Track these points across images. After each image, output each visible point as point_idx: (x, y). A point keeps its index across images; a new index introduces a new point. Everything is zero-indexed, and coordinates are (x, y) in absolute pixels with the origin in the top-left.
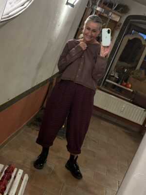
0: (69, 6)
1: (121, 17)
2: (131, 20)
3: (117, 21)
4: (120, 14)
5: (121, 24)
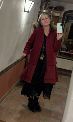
3: (59, 16)
4: (60, 12)
5: (61, 17)
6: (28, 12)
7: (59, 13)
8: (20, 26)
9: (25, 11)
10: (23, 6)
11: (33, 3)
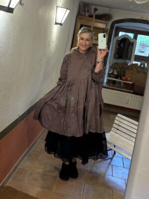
0: (59, 25)
1: (106, 24)
2: (116, 25)
3: (104, 27)
4: (106, 22)
5: (108, 29)
6: (61, 24)
7: (104, 23)
8: (49, 45)
9: (56, 23)
10: (53, 16)
11: (68, 11)
